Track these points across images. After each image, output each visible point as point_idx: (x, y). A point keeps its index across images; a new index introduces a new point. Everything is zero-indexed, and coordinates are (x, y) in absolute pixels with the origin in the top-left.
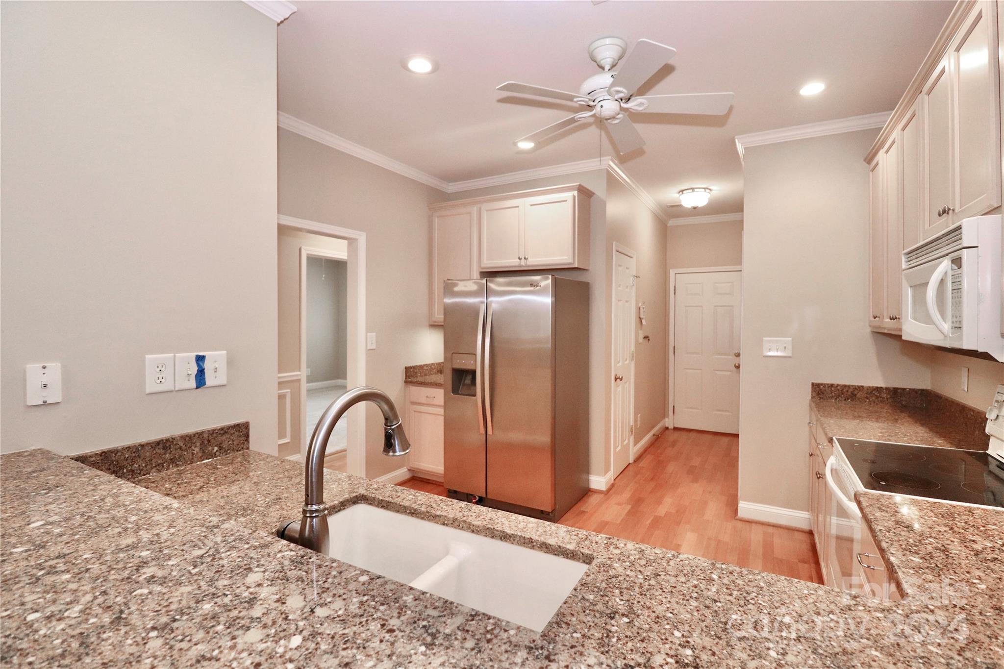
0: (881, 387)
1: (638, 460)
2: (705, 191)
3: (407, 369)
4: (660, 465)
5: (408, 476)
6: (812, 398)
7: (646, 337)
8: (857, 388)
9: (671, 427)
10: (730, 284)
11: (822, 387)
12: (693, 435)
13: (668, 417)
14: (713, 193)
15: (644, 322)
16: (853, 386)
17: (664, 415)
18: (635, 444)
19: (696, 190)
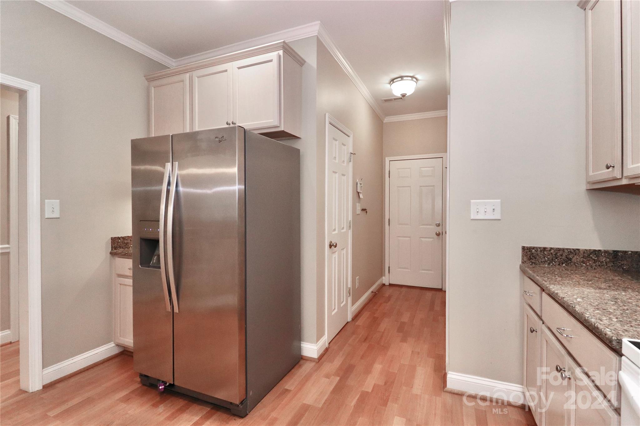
0: (599, 250)
1: (356, 317)
2: (412, 80)
3: (114, 240)
4: (375, 322)
5: (116, 351)
6: (523, 262)
7: (363, 210)
8: (573, 251)
9: (387, 284)
10: (432, 168)
11: (533, 251)
12: (404, 290)
13: (385, 276)
14: (419, 82)
15: (361, 196)
16: (567, 249)
17: (382, 274)
18: (353, 303)
19: (405, 78)
